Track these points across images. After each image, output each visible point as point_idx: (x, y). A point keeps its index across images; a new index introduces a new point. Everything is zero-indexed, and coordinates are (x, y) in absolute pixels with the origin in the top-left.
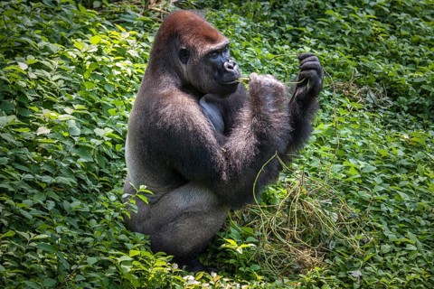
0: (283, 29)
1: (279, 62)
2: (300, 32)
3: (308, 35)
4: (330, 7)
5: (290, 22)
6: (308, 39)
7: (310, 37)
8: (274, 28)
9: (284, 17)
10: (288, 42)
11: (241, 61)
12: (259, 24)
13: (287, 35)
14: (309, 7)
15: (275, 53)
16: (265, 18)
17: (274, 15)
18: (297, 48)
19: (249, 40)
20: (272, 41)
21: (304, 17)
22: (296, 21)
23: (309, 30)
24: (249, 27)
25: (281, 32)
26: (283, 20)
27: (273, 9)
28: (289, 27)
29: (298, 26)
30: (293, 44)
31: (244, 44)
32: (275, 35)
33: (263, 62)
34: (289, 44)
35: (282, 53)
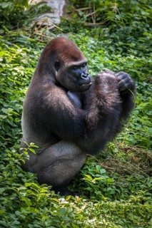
0: (117, 44)
1: (115, 65)
2: (127, 46)
3: (132, 48)
4: (146, 31)
5: (122, 40)
7: (134, 49)
8: (112, 44)
9: (118, 37)
10: (120, 52)
11: (92, 65)
12: (102, 42)
13: (120, 49)
14: (133, 30)
15: (112, 60)
16: (106, 38)
17: (111, 36)
18: (126, 56)
19: (96, 52)
20: (111, 52)
21: (130, 37)
22: (125, 39)
23: (133, 45)
24: (96, 44)
25: (116, 47)
26: (117, 39)
27: (111, 32)
28: (120, 43)
29: (126, 43)
30: (124, 54)
31: (93, 54)
32: (112, 48)
33: (106, 65)
34: (121, 54)
35: (117, 59)
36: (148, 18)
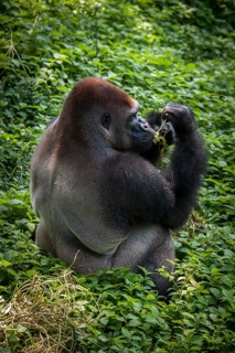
0: (17, 107)
1: (15, 140)
2: (34, 110)
3: (42, 113)
4: (63, 83)
5: (24, 100)
6: (42, 116)
7: (45, 114)
8: (8, 107)
9: (18, 96)
10: (22, 120)
13: (21, 114)
14: (41, 84)
15: (10, 132)
17: (8, 94)
18: (32, 126)
20: (7, 120)
21: (38, 95)
22: (29, 99)
23: (43, 107)
25: (16, 111)
26: (16, 98)
27: (6, 88)
28: (23, 105)
29: (32, 104)
30: (28, 122)
34: (24, 122)
35: (18, 132)
36: (65, 64)
